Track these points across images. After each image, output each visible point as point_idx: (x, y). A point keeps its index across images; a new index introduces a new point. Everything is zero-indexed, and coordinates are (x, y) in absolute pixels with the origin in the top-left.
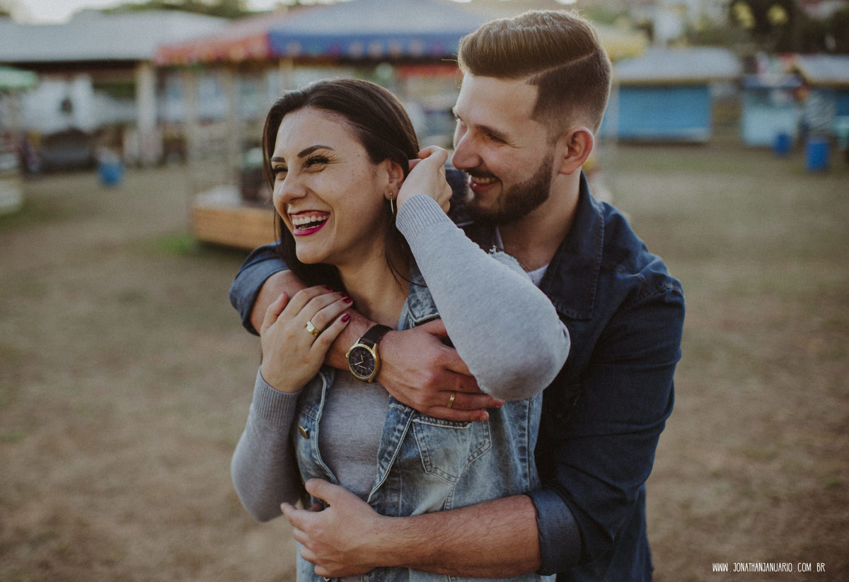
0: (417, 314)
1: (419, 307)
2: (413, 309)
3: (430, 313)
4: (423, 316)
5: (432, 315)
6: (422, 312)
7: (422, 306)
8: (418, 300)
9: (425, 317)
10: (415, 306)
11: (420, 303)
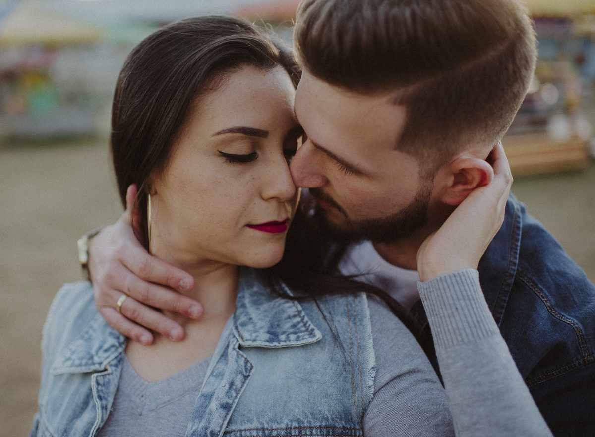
0: (246, 335)
1: (250, 327)
2: (240, 328)
3: (267, 341)
4: (254, 340)
5: (267, 344)
6: (254, 335)
7: (254, 327)
8: (250, 319)
9: (258, 343)
10: (244, 325)
11: (253, 323)
